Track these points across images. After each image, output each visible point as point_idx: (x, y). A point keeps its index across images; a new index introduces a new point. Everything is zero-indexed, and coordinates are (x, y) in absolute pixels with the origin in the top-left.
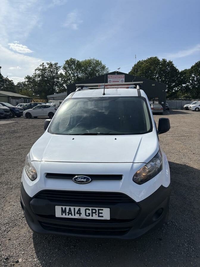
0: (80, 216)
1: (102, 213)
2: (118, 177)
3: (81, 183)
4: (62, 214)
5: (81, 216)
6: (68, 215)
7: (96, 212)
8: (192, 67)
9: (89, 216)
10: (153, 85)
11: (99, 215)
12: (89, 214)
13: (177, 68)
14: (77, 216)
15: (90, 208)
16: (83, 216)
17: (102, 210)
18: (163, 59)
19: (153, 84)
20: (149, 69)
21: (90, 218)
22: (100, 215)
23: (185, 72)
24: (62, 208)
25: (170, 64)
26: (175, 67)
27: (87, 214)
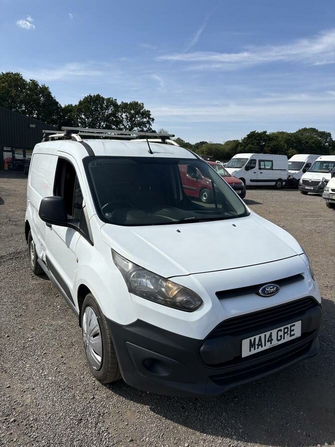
0: (271, 343)
1: (293, 330)
2: (298, 278)
3: (271, 294)
4: (250, 351)
5: (273, 344)
6: (258, 348)
7: (288, 330)
8: (81, 103)
9: (280, 340)
10: (31, 126)
11: (290, 333)
12: (281, 336)
13: (57, 100)
14: (268, 346)
15: (282, 328)
16: (275, 343)
17: (294, 325)
18: (31, 80)
19: (32, 124)
20: (8, 93)
21: (282, 341)
22: (292, 333)
23: (69, 109)
24: (251, 340)
25: (45, 91)
26: (52, 98)
27: (279, 338)
